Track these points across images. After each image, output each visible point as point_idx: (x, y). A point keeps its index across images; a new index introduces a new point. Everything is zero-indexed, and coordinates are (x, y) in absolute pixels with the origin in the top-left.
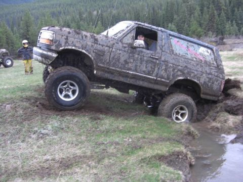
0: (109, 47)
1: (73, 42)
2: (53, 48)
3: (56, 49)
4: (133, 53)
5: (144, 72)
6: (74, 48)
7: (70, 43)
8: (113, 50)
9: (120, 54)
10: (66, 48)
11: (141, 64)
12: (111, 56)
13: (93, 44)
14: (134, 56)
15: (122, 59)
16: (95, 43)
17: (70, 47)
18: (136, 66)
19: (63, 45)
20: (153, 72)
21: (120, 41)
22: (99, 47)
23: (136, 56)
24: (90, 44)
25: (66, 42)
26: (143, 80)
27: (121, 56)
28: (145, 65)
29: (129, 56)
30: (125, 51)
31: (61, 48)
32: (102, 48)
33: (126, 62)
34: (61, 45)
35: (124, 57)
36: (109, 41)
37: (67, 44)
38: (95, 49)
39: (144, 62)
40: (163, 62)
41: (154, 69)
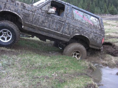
0: (33, 12)
1: (9, 7)
5: (54, 29)
6: (9, 11)
8: (35, 14)
9: (39, 16)
10: (5, 10)
11: (53, 24)
12: (34, 18)
13: (22, 9)
14: (48, 19)
15: (41, 20)
16: (24, 9)
17: (7, 10)
18: (50, 25)
19: (3, 8)
20: (60, 29)
21: (40, 9)
22: (26, 12)
23: (50, 19)
24: (20, 9)
25: (5, 7)
26: (53, 34)
27: (40, 18)
28: (55, 25)
29: (45, 19)
30: (43, 15)
31: (1, 10)
32: (28, 12)
33: (43, 22)
34: (1, 8)
35: (42, 18)
36: (33, 8)
37: (5, 8)
38: (23, 13)
39: (55, 23)
40: (67, 23)
41: (61, 27)
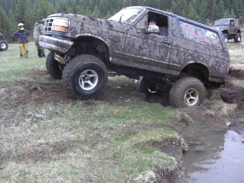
0: (124, 33)
1: (88, 29)
2: (69, 35)
3: (72, 37)
4: (146, 38)
5: (158, 57)
6: (90, 35)
7: (86, 29)
8: (128, 36)
9: (135, 39)
10: (82, 35)
11: (155, 49)
12: (126, 43)
13: (108, 31)
14: (147, 42)
15: (137, 45)
16: (111, 29)
17: (86, 34)
18: (150, 51)
19: (79, 32)
20: (166, 56)
21: (134, 26)
22: (115, 34)
23: (150, 41)
24: (105, 30)
25: (82, 29)
26: (156, 66)
27: (136, 42)
28: (158, 50)
29: (144, 42)
30: (139, 37)
31: (77, 36)
32: (117, 34)
33: (141, 48)
34: (77, 32)
35: (138, 42)
36: (124, 27)
37: (83, 31)
38: (111, 36)
39: (158, 47)
40: (174, 46)
41: (167, 54)
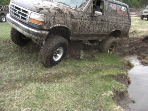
0: (80, 19)
1: (58, 21)
2: (45, 27)
3: (48, 29)
4: (92, 20)
5: (97, 31)
6: (59, 25)
7: (56, 21)
8: (82, 20)
9: (86, 22)
10: (55, 26)
11: (96, 26)
12: (81, 25)
13: (71, 19)
14: (93, 22)
16: (72, 18)
17: (57, 25)
18: (94, 28)
20: (101, 30)
21: (86, 13)
22: (74, 21)
23: (94, 22)
24: (69, 19)
25: (54, 22)
27: (86, 24)
28: (98, 26)
29: (91, 23)
30: (88, 20)
31: (51, 27)
32: (76, 21)
33: (89, 27)
34: (51, 24)
36: (80, 15)
37: (55, 23)
38: (72, 23)
40: (107, 22)
41: (102, 28)
